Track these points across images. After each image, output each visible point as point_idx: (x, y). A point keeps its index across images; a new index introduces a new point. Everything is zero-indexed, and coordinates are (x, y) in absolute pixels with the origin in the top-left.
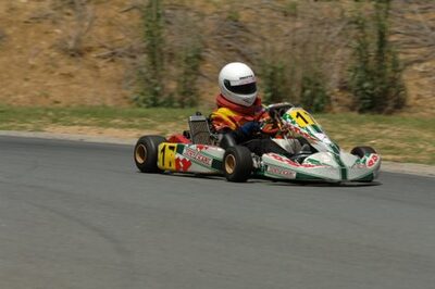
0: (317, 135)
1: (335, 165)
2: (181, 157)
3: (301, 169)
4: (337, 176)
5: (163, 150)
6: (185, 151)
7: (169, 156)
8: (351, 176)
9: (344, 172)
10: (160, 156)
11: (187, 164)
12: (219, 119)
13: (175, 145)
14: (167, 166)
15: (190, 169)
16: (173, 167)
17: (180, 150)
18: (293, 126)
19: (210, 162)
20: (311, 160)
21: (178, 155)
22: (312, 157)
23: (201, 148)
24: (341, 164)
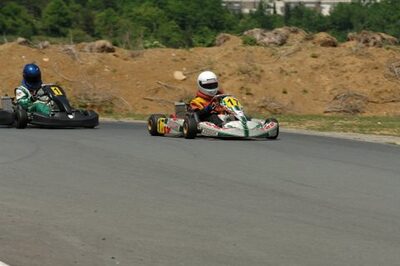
1: (242, 128)
2: (167, 126)
3: (221, 130)
4: (242, 134)
5: (159, 122)
6: (168, 122)
7: (162, 126)
8: (251, 135)
9: (247, 132)
10: (158, 125)
11: (169, 129)
12: (194, 104)
13: (164, 119)
14: (161, 131)
15: (170, 132)
16: (163, 131)
17: (166, 122)
18: (225, 107)
20: (228, 126)
21: (165, 125)
22: (230, 123)
23: (175, 120)
24: (246, 127)
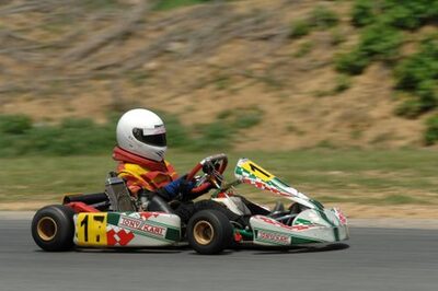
0: (287, 189)
2: (117, 229)
4: (330, 238)
5: (85, 222)
6: (121, 221)
8: (341, 238)
9: (336, 231)
10: (79, 229)
11: (127, 236)
13: (105, 214)
14: (92, 241)
15: (132, 243)
16: (104, 241)
17: (113, 220)
18: (253, 181)
19: (164, 232)
20: (301, 221)
21: (110, 227)
22: (300, 216)
23: (147, 216)
24: (332, 224)
